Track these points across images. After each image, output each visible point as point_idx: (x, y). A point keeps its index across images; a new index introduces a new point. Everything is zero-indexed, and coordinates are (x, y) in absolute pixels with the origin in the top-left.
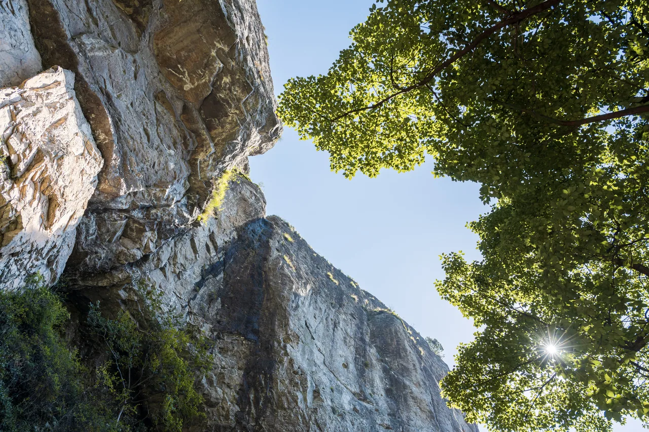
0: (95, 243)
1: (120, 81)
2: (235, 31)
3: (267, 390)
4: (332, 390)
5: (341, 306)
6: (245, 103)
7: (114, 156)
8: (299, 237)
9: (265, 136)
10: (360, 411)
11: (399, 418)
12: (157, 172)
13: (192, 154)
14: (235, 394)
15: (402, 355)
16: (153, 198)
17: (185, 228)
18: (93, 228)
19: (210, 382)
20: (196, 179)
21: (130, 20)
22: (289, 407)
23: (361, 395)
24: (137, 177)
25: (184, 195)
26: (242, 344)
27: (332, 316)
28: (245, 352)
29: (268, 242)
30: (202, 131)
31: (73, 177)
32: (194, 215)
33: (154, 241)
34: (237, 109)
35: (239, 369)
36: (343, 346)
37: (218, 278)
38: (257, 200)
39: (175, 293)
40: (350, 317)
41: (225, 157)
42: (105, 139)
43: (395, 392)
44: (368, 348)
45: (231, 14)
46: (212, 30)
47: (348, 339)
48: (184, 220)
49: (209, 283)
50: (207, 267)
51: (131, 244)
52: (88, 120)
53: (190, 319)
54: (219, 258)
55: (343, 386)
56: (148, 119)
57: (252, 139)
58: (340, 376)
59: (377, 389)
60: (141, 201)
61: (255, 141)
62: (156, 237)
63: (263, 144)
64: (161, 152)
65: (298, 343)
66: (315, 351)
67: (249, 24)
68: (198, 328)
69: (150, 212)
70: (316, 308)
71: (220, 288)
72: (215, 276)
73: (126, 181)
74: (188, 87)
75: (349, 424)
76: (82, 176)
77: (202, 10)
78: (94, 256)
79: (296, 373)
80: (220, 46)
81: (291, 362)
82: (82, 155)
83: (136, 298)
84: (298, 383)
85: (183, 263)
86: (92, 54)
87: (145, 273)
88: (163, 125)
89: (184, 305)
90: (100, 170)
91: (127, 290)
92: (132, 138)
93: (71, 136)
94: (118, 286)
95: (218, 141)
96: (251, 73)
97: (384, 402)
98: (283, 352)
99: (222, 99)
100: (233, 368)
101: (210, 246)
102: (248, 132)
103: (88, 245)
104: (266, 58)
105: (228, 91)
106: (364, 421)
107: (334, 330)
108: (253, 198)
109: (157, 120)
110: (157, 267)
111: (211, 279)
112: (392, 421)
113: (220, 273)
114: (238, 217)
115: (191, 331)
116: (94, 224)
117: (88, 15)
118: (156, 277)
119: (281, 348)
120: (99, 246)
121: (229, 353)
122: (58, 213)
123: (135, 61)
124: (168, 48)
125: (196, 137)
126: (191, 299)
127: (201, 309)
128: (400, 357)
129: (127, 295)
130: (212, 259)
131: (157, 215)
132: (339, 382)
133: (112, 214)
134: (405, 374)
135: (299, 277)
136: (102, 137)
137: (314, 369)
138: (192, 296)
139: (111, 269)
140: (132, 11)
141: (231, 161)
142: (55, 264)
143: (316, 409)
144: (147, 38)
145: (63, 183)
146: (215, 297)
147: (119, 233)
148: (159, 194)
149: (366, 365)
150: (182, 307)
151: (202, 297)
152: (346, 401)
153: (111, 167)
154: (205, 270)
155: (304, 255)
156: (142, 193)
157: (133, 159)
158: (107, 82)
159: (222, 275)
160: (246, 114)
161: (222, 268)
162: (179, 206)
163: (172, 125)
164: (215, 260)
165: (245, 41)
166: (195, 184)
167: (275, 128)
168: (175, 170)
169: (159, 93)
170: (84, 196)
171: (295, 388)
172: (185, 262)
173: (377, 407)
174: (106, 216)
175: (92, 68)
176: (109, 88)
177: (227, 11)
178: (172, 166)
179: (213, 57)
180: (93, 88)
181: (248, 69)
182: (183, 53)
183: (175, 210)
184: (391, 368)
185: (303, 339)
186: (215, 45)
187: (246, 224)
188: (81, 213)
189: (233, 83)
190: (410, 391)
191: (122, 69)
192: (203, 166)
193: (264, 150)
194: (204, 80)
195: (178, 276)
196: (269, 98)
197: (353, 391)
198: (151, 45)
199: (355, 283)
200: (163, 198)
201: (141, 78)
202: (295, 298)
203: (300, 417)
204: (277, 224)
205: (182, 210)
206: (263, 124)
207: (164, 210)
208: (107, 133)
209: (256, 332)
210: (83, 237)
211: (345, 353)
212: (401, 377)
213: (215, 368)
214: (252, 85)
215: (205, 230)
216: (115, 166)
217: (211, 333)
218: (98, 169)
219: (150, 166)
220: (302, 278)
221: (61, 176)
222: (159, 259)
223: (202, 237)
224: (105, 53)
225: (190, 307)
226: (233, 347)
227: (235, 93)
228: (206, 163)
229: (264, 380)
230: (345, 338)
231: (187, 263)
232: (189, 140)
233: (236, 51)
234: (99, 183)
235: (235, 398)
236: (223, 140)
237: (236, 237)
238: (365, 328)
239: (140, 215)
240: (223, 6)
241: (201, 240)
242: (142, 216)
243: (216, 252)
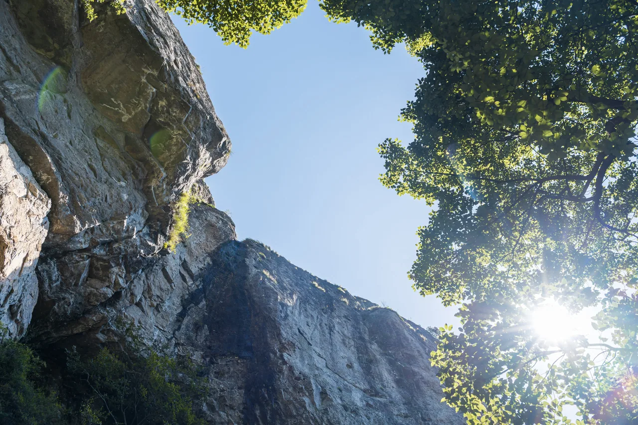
0: (61, 289)
1: (54, 121)
2: (160, 54)
3: (272, 402)
4: (340, 390)
5: (332, 311)
6: (186, 122)
7: (61, 194)
8: (277, 255)
9: (214, 153)
10: (374, 406)
11: (415, 405)
12: (110, 206)
13: (145, 183)
14: (240, 414)
15: (404, 344)
16: (112, 232)
17: (153, 258)
18: (55, 274)
19: (212, 408)
20: (153, 207)
21: (53, 63)
22: (297, 413)
23: (372, 391)
24: (90, 213)
25: (145, 225)
26: (238, 363)
27: (325, 321)
28: (242, 371)
29: (244, 261)
30: (150, 158)
31: (18, 218)
32: (159, 243)
33: (123, 276)
34: (179, 130)
35: (239, 388)
36: (343, 348)
37: (200, 306)
38: (225, 223)
39: (157, 327)
40: (344, 319)
41: (178, 180)
42: (48, 179)
43: (405, 381)
44: (369, 345)
45: (153, 40)
46: (137, 57)
47: (347, 340)
48: (150, 250)
49: (192, 312)
50: (186, 297)
51: (100, 283)
52: (27, 163)
53: (179, 351)
54: (198, 286)
55: (350, 385)
56: (90, 154)
57: (201, 156)
58: (346, 376)
59: (387, 383)
60: (100, 236)
61: (206, 159)
62: (125, 271)
63: (215, 162)
64: (111, 185)
65: (295, 351)
66: (315, 356)
67: (174, 48)
68: (189, 358)
69: (112, 246)
70: (307, 317)
71: (204, 315)
72: (197, 304)
73: (79, 218)
74: (125, 118)
75: (364, 419)
76: (30, 216)
77: (123, 40)
78: (62, 302)
79: (298, 379)
80: (149, 72)
81: (291, 369)
82: (26, 196)
83: (116, 339)
84: (302, 388)
85: (159, 294)
86: (18, 98)
87: (120, 311)
88: (108, 159)
89: (169, 337)
90: (48, 210)
91: (106, 332)
92: (77, 174)
93: (10, 178)
94: (94, 329)
95: (168, 165)
96: (186, 92)
97: (397, 393)
98: (280, 361)
99: (163, 122)
100: (232, 389)
101: (185, 275)
102: (196, 150)
103: (53, 293)
104: (200, 80)
105: (166, 114)
106: (380, 413)
107: (330, 334)
108: (221, 222)
109: (101, 155)
110: (132, 302)
111: (193, 308)
112: (408, 410)
113: (202, 301)
114: (208, 243)
115: (182, 362)
116: (56, 270)
117: (8, 64)
118: (134, 313)
119: (278, 358)
120: (66, 291)
121: (226, 376)
122: (7, 255)
123: (65, 101)
124: (98, 84)
125: (145, 166)
126: (175, 330)
127: (189, 338)
128: (403, 347)
129: (106, 337)
130: (189, 288)
131: (120, 249)
132: (346, 382)
133: (72, 256)
134: (412, 362)
135: (283, 289)
136: (44, 177)
137: (317, 372)
138: (176, 327)
139: (84, 314)
140: (53, 55)
141: (185, 182)
142: (19, 315)
143: (326, 409)
144: (74, 78)
145: (8, 224)
146: (202, 324)
147: (84, 275)
148: (118, 227)
149: (371, 361)
150: (168, 340)
151: (187, 327)
152: (357, 397)
153: (60, 206)
154: (185, 300)
155: (285, 270)
156: (100, 229)
157: (83, 195)
158: (40, 123)
159: (204, 302)
160: (189, 133)
161: (203, 295)
162: (142, 235)
163: (118, 158)
164: (194, 288)
165: (173, 64)
166: (153, 211)
167: (222, 142)
168: (130, 200)
169: (98, 129)
170: (36, 237)
171: (301, 394)
172: (161, 294)
173: (391, 399)
174: (66, 259)
175: (21, 112)
176: (43, 129)
177: (148, 38)
178: (125, 197)
179: (144, 83)
180: (25, 130)
181: (181, 89)
182: (113, 86)
183: (138, 240)
184: (396, 360)
185: (299, 345)
186: (143, 71)
187: (218, 248)
188: (35, 255)
189: (169, 105)
190: (420, 377)
191: (53, 109)
192: (157, 192)
193: (217, 168)
194: (140, 108)
195: (157, 308)
196: (209, 114)
197: (363, 388)
198: (80, 85)
199: (343, 289)
200: (123, 230)
201: (76, 117)
202: (283, 308)
203: (311, 421)
204: (251, 246)
205: (145, 240)
206: (210, 140)
207: (126, 243)
208: (49, 172)
209: (249, 349)
210: (46, 285)
211: (346, 354)
212: (408, 366)
213: (214, 393)
214: (189, 103)
215: (176, 258)
216: (64, 204)
217: (203, 360)
218: (47, 210)
219: (102, 200)
220: (286, 289)
221: (3, 217)
222: (132, 294)
223: (173, 266)
224: (32, 96)
225: (176, 338)
226: (229, 369)
227: (174, 114)
228: (160, 189)
229: (267, 393)
230: (343, 340)
231: (164, 294)
232: (137, 169)
233: (166, 74)
234: (51, 225)
235: (240, 419)
236: (173, 163)
237: (211, 263)
238: (361, 327)
239: (102, 252)
240: (142, 32)
241: (174, 269)
242: (105, 252)
243: (193, 281)
